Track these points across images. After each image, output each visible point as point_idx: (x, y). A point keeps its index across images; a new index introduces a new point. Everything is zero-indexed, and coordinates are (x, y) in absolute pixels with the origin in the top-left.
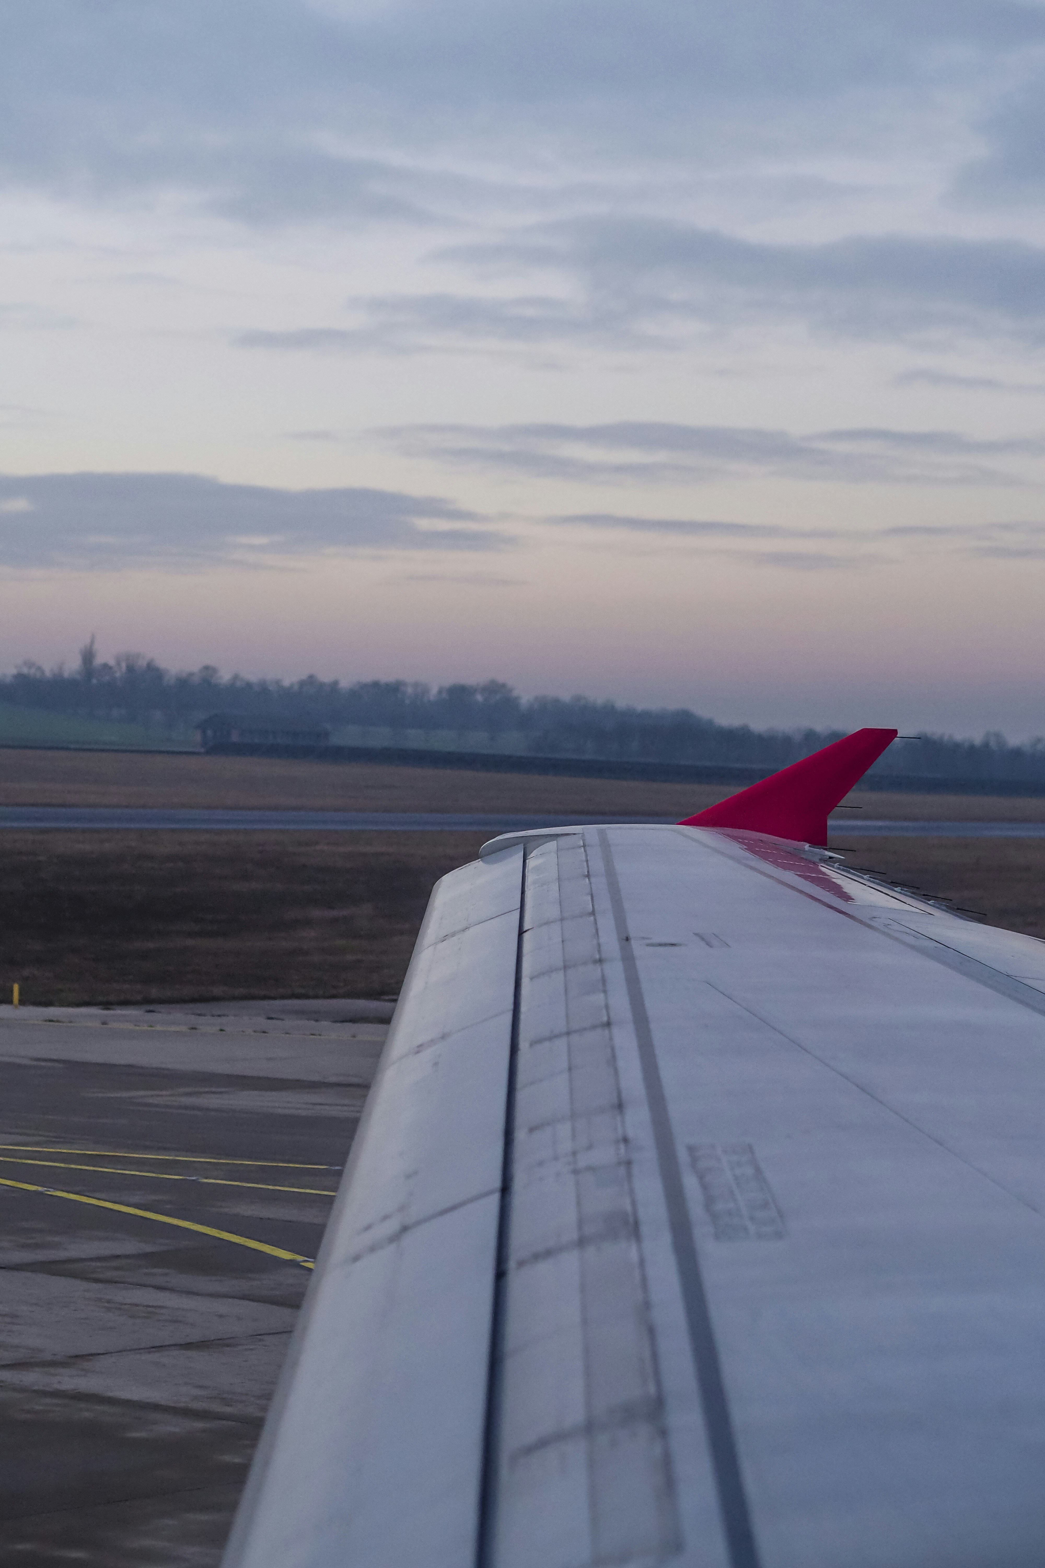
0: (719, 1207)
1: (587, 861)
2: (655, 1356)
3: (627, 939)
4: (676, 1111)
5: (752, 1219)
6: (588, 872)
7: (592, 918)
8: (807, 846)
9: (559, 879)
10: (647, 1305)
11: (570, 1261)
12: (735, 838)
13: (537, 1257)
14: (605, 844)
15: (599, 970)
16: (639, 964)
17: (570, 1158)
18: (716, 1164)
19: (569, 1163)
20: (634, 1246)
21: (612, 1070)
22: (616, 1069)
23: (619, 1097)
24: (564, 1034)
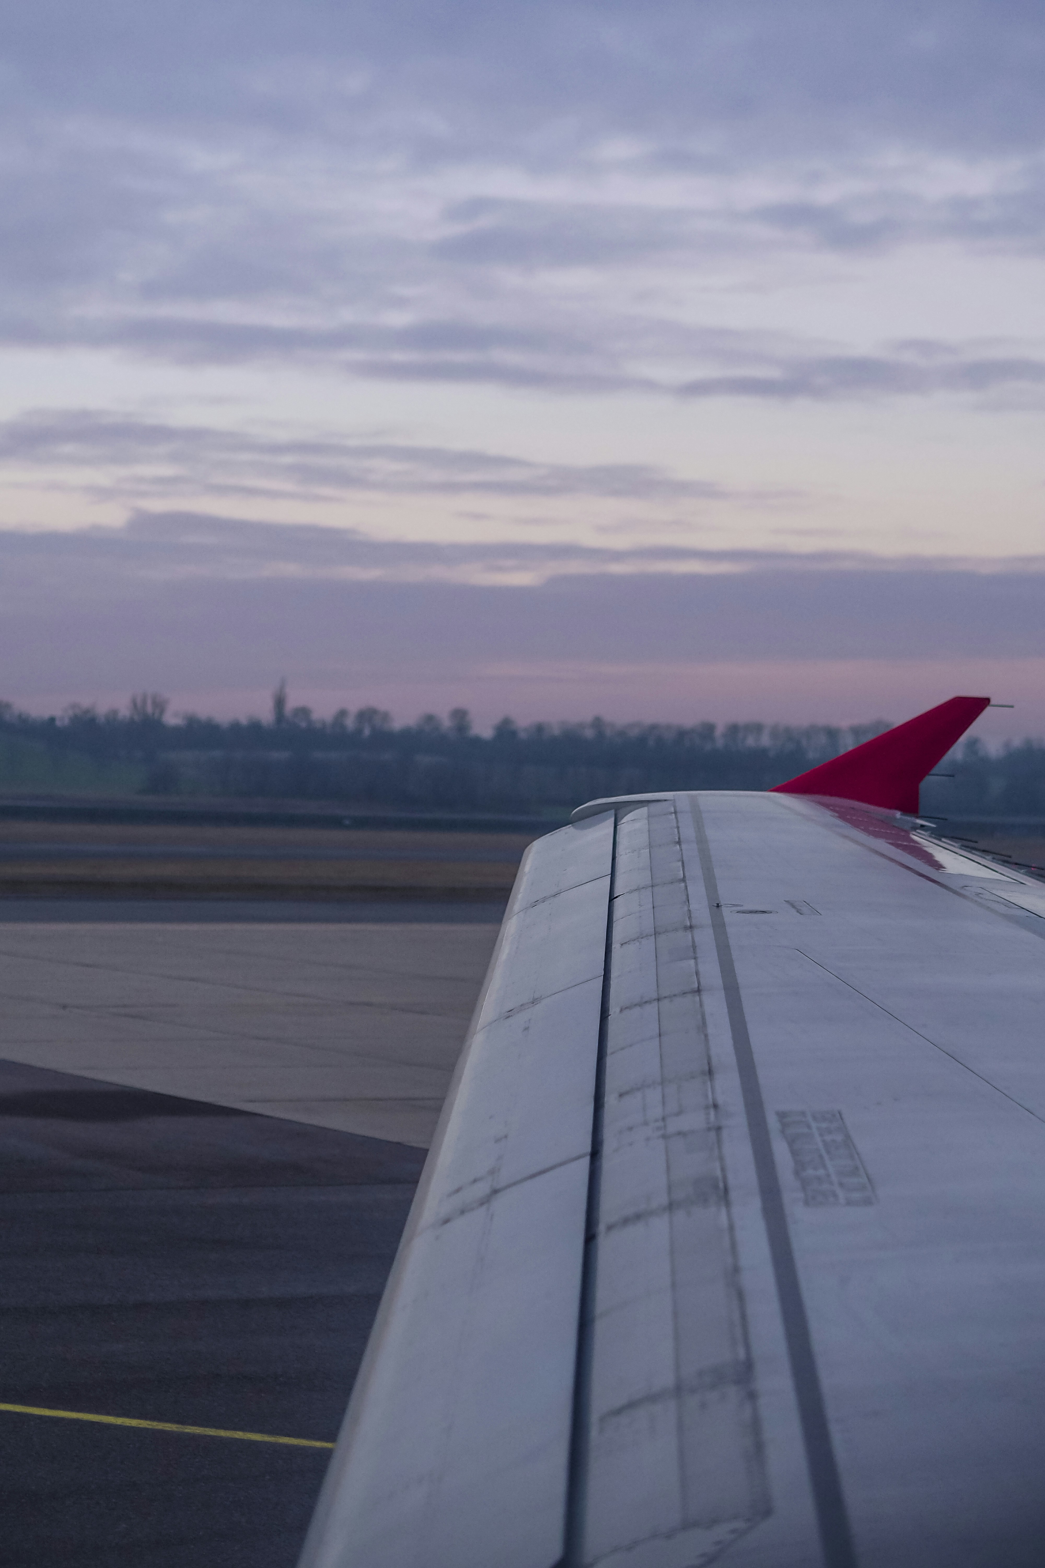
0: (810, 1172)
1: (678, 827)
2: (743, 1316)
3: (718, 906)
4: (763, 1075)
5: (841, 1185)
6: (679, 838)
7: (683, 884)
8: (898, 814)
9: (650, 846)
10: (736, 1270)
11: (660, 1225)
12: (827, 806)
13: (626, 1221)
14: (696, 811)
15: (690, 935)
16: (730, 931)
17: (660, 1124)
18: (806, 1130)
19: (658, 1128)
20: (723, 1211)
21: (703, 1037)
22: (706, 1036)
23: (709, 1064)
24: (655, 1000)
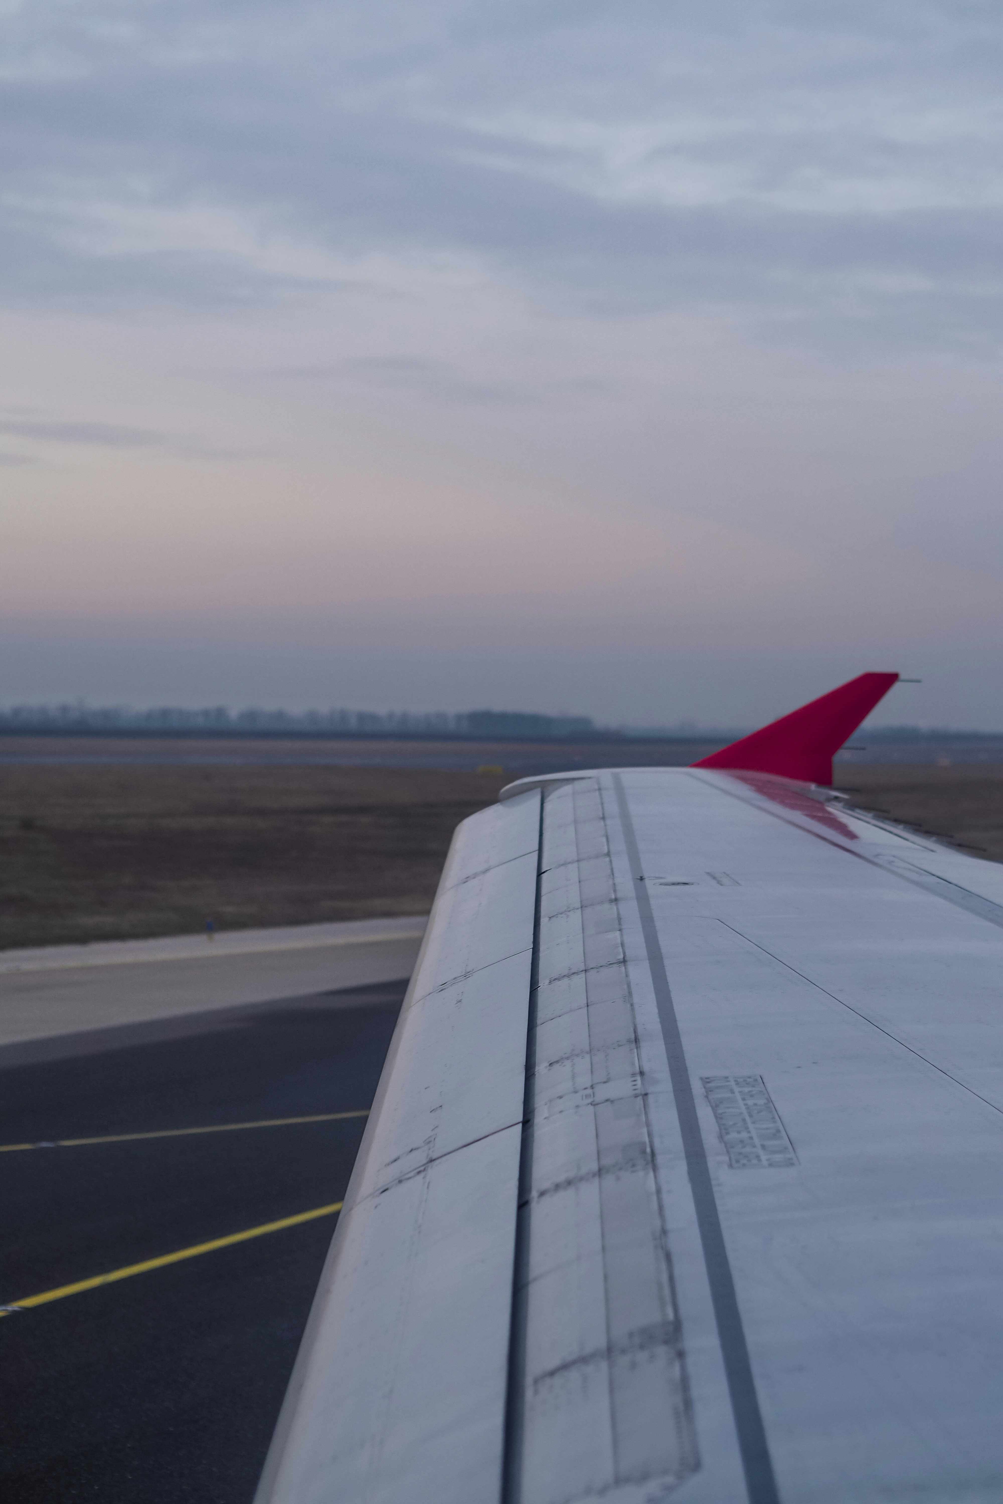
0: (733, 1136)
1: (602, 804)
2: (671, 1278)
3: (642, 879)
4: (689, 1045)
5: (763, 1147)
6: (603, 814)
7: (607, 859)
8: (813, 787)
9: (576, 822)
10: (664, 1232)
11: (590, 1190)
12: (744, 779)
13: (557, 1187)
14: (619, 789)
15: (615, 908)
16: (654, 903)
17: (589, 1091)
18: (730, 1095)
19: (587, 1096)
20: (651, 1174)
21: (629, 1006)
22: (632, 1005)
23: (635, 1032)
24: (582, 971)
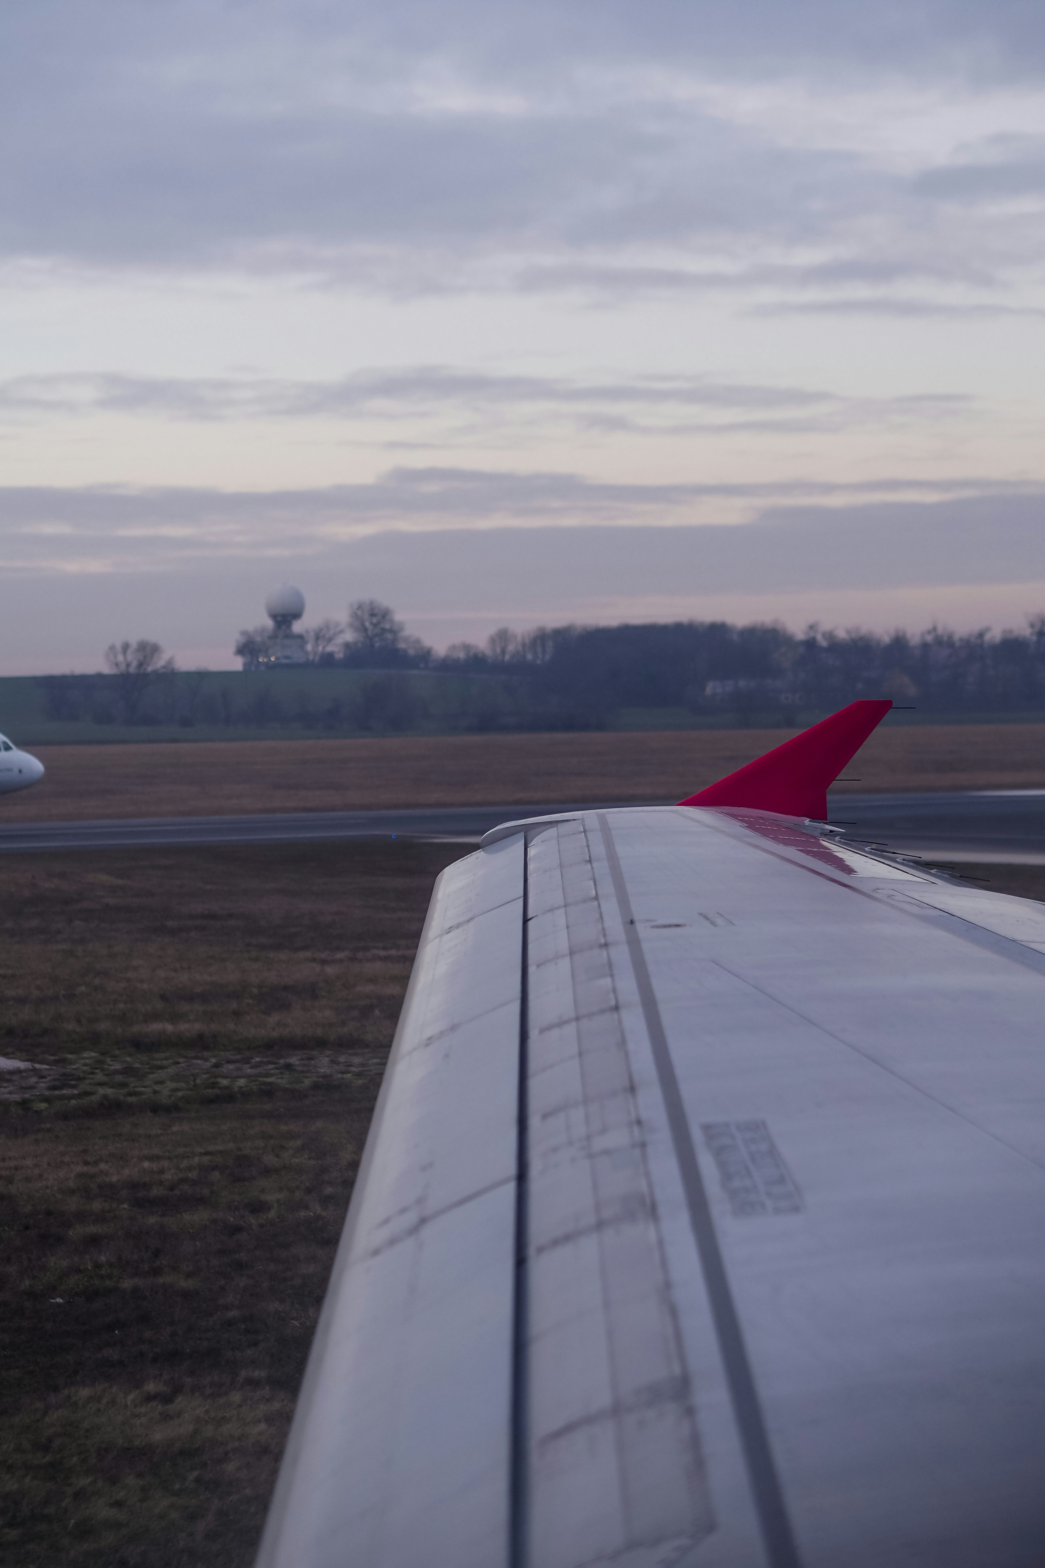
0: (737, 1183)
1: (588, 846)
2: (677, 1332)
3: (632, 922)
4: (688, 1091)
5: (768, 1194)
7: (596, 903)
8: (807, 821)
9: (561, 866)
10: (668, 1285)
11: (589, 1246)
12: (734, 816)
13: (556, 1243)
14: (605, 829)
15: (605, 954)
16: (646, 946)
17: (585, 1143)
18: (731, 1142)
19: (583, 1148)
20: (652, 1227)
21: (623, 1054)
22: (626, 1052)
23: (631, 1080)
24: (573, 1019)
